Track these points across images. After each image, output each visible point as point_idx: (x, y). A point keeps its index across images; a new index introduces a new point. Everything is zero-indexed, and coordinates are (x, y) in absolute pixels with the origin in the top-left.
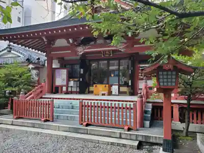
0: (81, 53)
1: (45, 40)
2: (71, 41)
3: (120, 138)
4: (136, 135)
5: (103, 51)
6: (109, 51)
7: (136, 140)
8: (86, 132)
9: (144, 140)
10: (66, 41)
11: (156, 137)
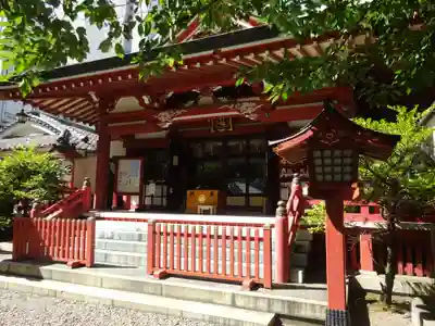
0: (167, 125)
1: (95, 99)
2: (146, 100)
3: (234, 305)
4: (269, 299)
5: (214, 120)
6: (226, 119)
7: (269, 311)
8: (159, 292)
9: (286, 312)
10: (137, 101)
11: (313, 305)
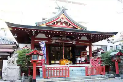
0: (53, 43)
1: (34, 33)
2: (50, 36)
5: (60, 43)
10: (45, 36)
